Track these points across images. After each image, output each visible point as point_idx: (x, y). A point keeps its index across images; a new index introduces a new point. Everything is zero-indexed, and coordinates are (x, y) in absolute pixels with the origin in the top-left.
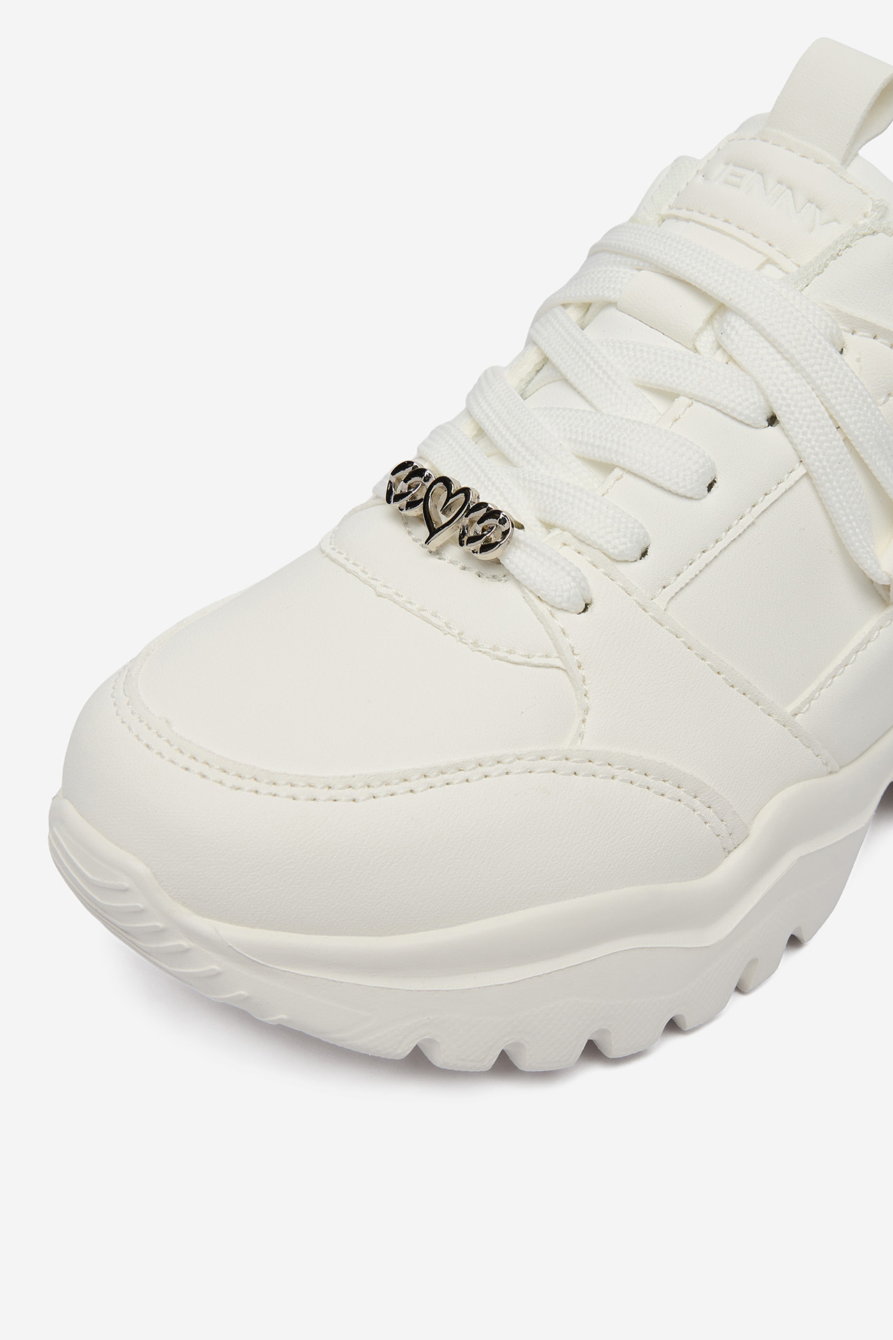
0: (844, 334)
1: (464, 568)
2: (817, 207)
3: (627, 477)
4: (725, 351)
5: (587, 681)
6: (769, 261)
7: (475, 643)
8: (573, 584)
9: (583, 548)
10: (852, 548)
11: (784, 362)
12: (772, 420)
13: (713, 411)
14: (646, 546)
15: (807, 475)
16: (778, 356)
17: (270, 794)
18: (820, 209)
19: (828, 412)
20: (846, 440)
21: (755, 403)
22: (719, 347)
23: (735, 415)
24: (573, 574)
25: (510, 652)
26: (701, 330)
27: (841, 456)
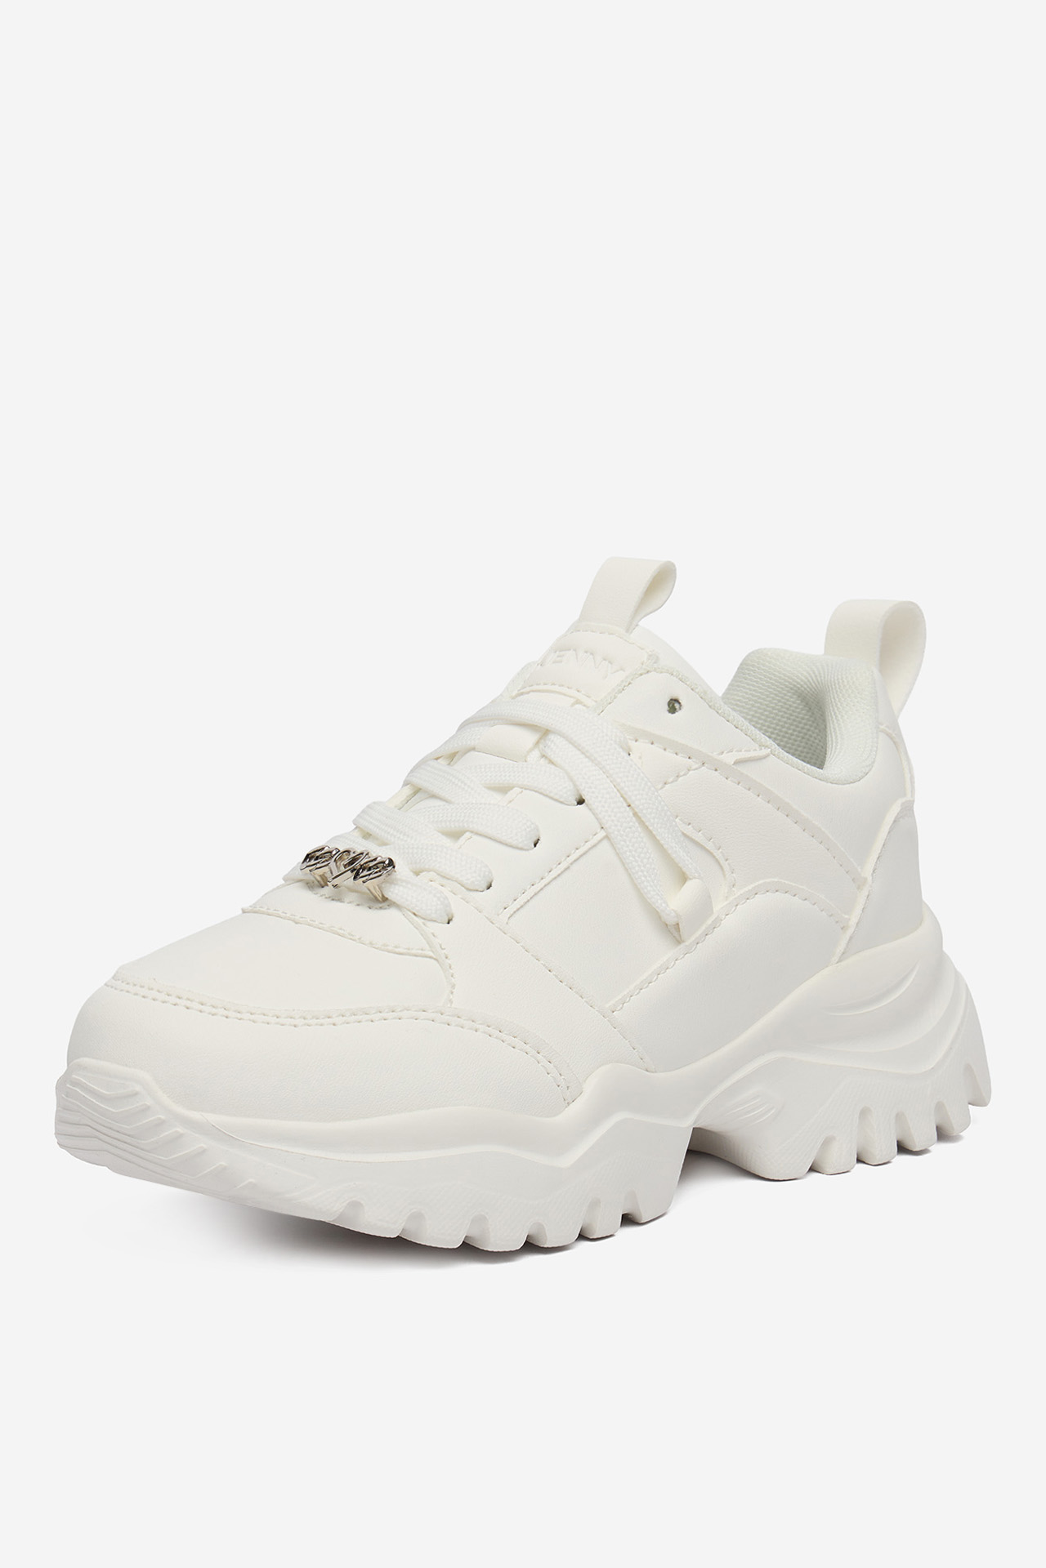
0: (630, 741)
1: (358, 905)
2: (610, 662)
3: (474, 837)
4: (546, 757)
5: (453, 967)
6: (578, 702)
7: (371, 943)
8: (439, 903)
9: (445, 882)
10: (646, 890)
11: (587, 760)
12: (581, 802)
13: (537, 794)
14: (490, 881)
15: (607, 837)
16: (582, 756)
17: (237, 1018)
18: (611, 664)
19: (620, 793)
20: (635, 814)
21: (566, 787)
22: (543, 756)
23: (552, 795)
24: (439, 895)
25: (396, 947)
26: (531, 750)
27: (631, 824)
